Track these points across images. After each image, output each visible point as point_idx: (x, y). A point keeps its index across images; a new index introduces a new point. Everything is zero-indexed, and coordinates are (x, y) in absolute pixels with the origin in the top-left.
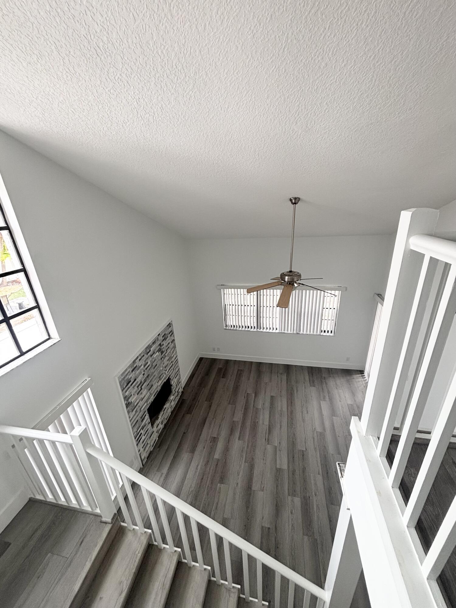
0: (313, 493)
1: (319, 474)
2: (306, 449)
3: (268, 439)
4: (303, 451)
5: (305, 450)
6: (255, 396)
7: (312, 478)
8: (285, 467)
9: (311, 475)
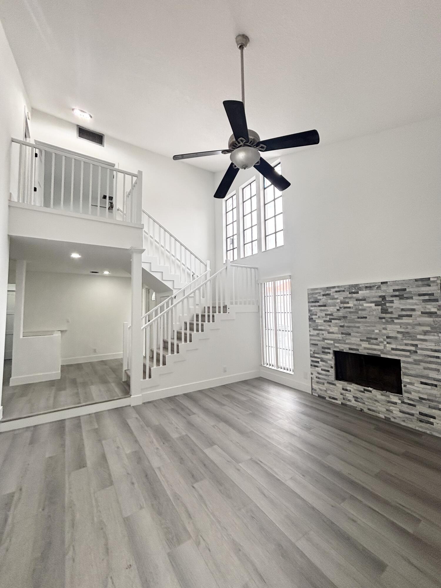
0: (160, 448)
1: (159, 468)
2: (193, 487)
3: (259, 464)
4: (197, 481)
5: (195, 485)
6: (403, 532)
7: (165, 456)
8: (208, 451)
9: (169, 461)
